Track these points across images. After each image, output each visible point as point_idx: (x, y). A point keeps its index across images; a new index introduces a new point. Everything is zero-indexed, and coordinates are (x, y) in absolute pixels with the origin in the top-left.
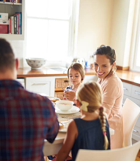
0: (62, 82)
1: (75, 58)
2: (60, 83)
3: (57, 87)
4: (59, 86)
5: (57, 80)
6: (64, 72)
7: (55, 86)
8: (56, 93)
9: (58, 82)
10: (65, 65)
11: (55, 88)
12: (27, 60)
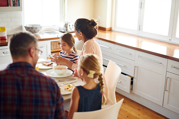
0: (56, 44)
1: (66, 23)
2: (55, 45)
3: (52, 49)
4: (54, 48)
5: (52, 43)
6: (58, 36)
7: (51, 48)
8: (52, 53)
9: (53, 44)
10: (58, 29)
11: (51, 49)
12: (25, 27)
